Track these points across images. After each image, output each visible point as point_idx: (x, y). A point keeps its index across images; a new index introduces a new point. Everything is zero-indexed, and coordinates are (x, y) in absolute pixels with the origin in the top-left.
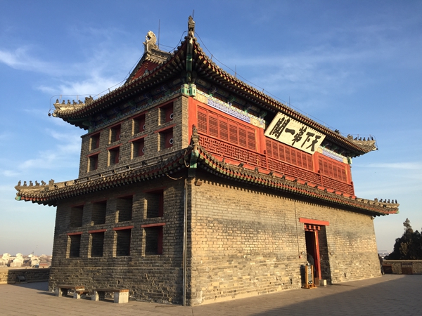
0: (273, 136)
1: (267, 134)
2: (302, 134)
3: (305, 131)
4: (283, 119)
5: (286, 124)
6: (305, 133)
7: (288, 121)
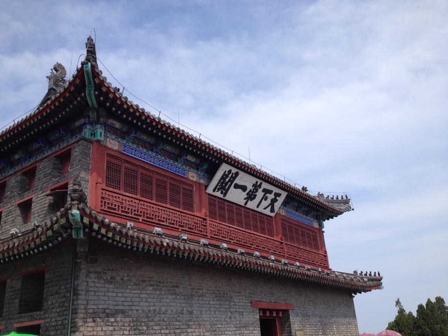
0: (218, 194)
1: (210, 190)
2: (257, 191)
3: (260, 186)
4: (230, 171)
5: (234, 178)
6: (260, 190)
7: (237, 174)
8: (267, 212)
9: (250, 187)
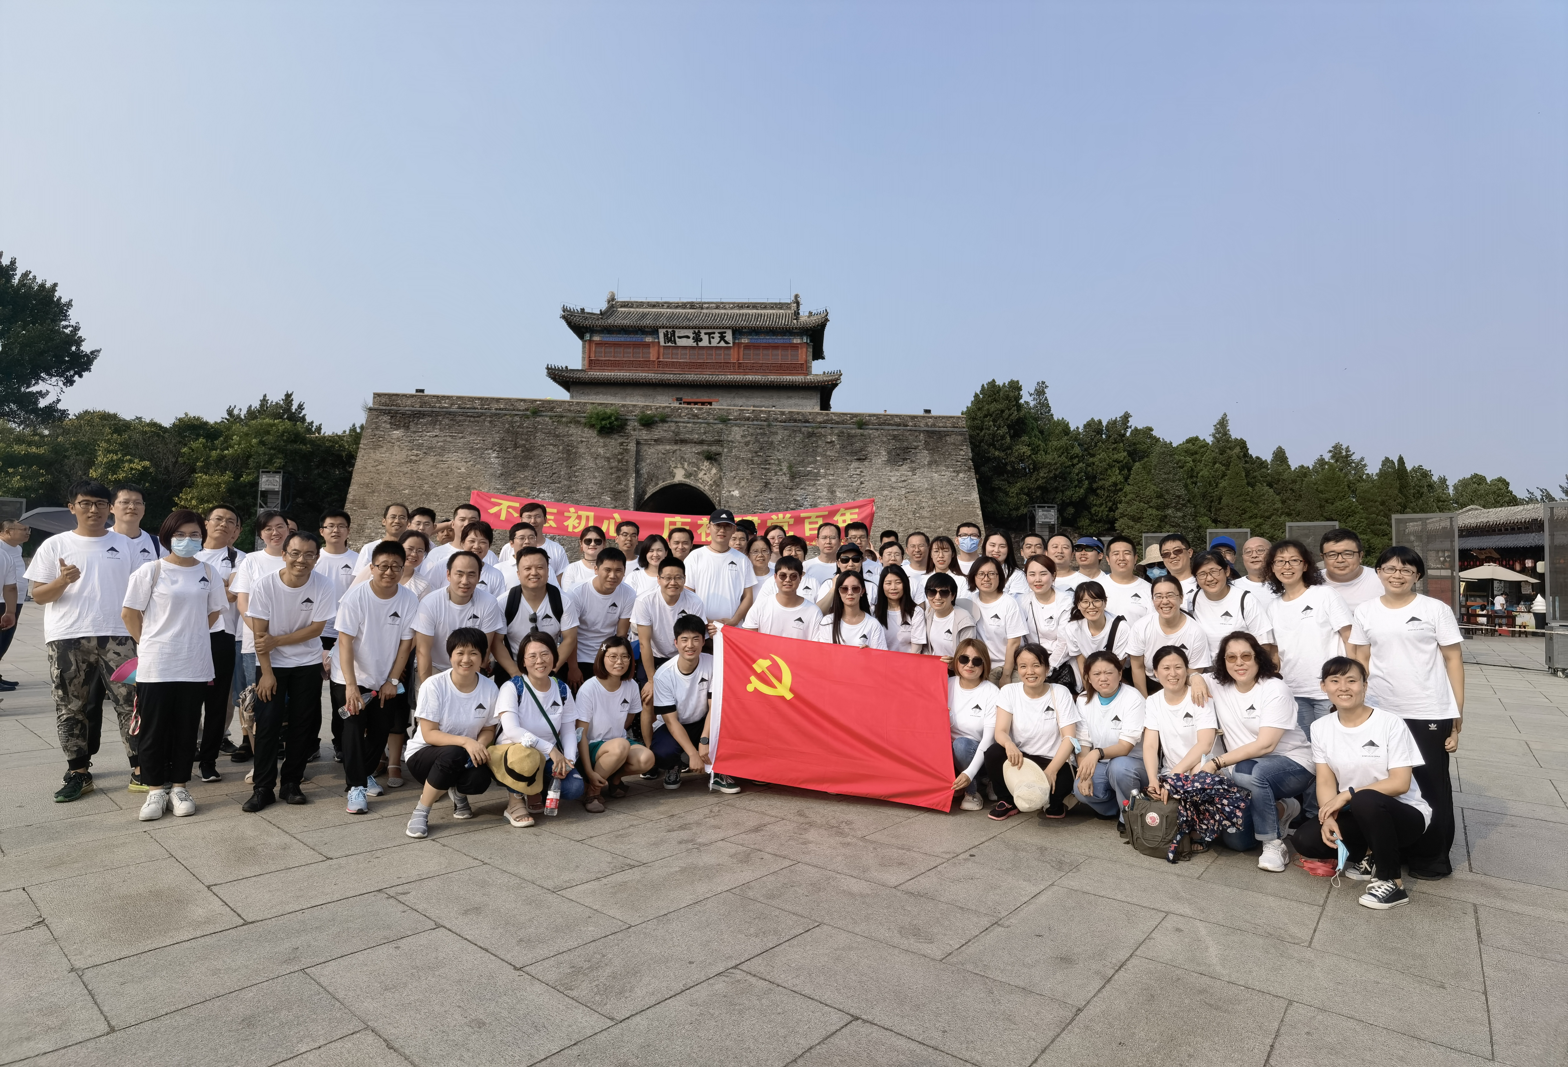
0: (670, 344)
1: (662, 343)
3: (699, 332)
4: (667, 331)
5: (674, 334)
6: (702, 334)
7: (674, 332)
8: (722, 344)
9: (692, 336)
